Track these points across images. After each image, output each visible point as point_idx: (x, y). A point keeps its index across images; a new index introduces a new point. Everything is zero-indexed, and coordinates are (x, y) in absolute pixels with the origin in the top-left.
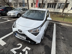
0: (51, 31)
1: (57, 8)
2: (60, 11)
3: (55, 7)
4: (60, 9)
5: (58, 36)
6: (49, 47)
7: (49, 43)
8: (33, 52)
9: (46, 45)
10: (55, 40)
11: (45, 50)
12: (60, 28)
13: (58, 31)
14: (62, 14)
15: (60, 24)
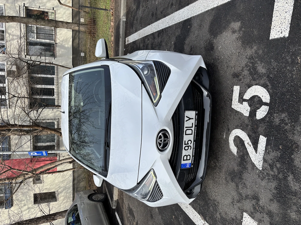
0: (160, 40)
1: (53, 55)
2: (66, 40)
3: (50, 69)
4: (58, 41)
5: (172, 4)
6: (211, 18)
7: (200, 26)
8: (242, 70)
9: (208, 36)
10: (187, 7)
11: (225, 28)
12: (140, 13)
13: (153, 15)
14: (77, 28)
15: (123, 19)
